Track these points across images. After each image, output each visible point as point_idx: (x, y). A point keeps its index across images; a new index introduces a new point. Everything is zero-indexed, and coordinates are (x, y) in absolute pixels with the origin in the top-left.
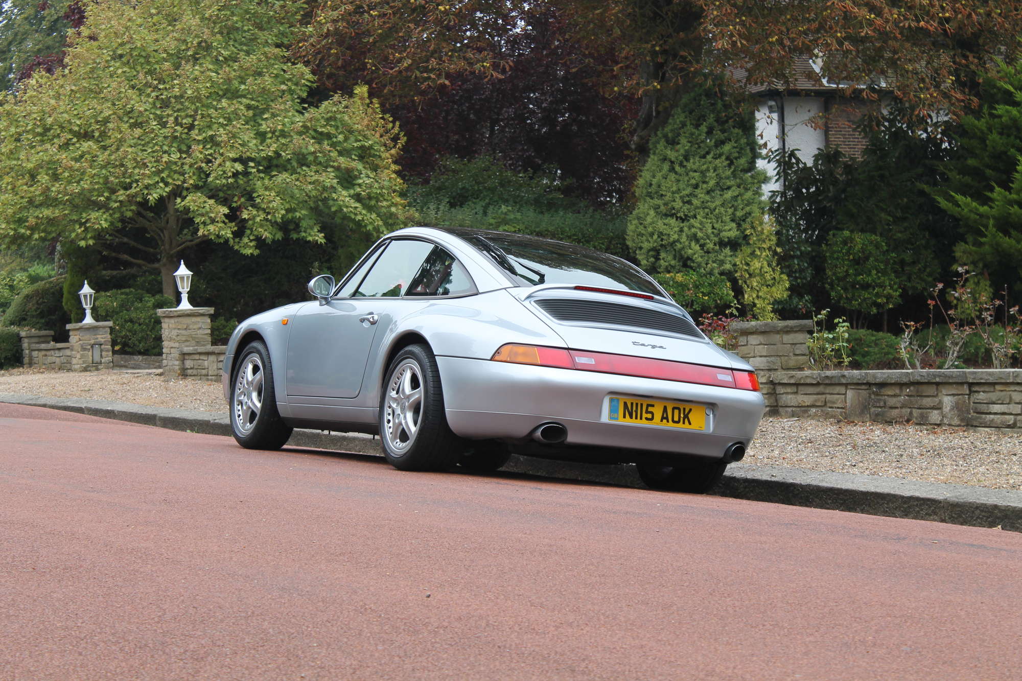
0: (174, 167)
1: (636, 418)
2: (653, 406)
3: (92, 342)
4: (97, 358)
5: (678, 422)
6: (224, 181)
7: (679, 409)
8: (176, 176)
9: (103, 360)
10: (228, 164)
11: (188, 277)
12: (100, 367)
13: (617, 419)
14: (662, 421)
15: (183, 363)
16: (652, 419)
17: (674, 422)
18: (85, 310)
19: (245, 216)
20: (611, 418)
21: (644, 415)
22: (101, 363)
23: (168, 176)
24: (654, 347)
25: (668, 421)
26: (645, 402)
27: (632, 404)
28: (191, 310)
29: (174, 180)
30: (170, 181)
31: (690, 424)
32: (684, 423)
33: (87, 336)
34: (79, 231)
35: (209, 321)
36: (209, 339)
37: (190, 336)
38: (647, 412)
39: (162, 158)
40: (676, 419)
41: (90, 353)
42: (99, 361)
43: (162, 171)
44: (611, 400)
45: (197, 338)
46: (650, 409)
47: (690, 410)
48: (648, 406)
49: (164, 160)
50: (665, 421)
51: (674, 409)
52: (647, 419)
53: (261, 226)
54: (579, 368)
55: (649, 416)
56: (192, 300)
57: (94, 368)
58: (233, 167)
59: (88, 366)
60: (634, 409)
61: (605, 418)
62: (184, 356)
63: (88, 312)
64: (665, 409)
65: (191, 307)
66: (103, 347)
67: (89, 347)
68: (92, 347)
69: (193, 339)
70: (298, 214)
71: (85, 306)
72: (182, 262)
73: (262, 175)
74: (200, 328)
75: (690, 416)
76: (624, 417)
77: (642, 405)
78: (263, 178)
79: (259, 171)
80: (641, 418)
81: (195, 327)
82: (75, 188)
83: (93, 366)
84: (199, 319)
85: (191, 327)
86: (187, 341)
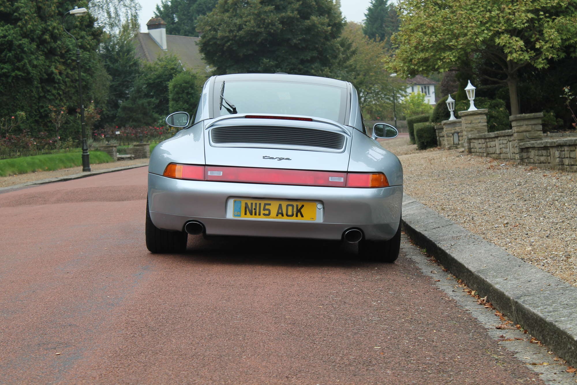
0: (494, 20)
1: (255, 214)
2: (270, 204)
3: (453, 131)
4: (456, 141)
5: (292, 215)
6: (522, 26)
7: (293, 206)
8: (495, 25)
9: (460, 143)
10: (523, 15)
11: (473, 91)
12: (458, 147)
13: (240, 216)
14: (277, 215)
15: (470, 145)
16: (269, 214)
17: (287, 215)
18: (450, 112)
19: (538, 46)
20: (234, 216)
21: (262, 212)
22: (459, 144)
23: (491, 25)
24: (280, 159)
25: (283, 215)
26: (263, 203)
27: (252, 204)
28: (476, 111)
29: (494, 28)
30: (492, 28)
31: (302, 216)
32: (297, 216)
33: (449, 128)
34: (440, 64)
35: (485, 117)
36: (486, 128)
37: (473, 127)
38: (264, 209)
39: (486, 15)
40: (290, 213)
41: (452, 138)
42: (458, 143)
43: (486, 23)
44: (235, 202)
45: (479, 128)
46: (267, 207)
47: (303, 206)
48: (265, 205)
49: (487, 16)
50: (280, 215)
51: (288, 206)
52: (264, 214)
53: (548, 51)
54: (209, 179)
55: (267, 212)
56: (475, 105)
57: (455, 148)
58: (526, 16)
59: (451, 147)
60: (254, 207)
61: (230, 215)
62: (470, 140)
63: (452, 113)
64: (280, 206)
65: (476, 109)
66: (459, 134)
67: (451, 135)
68: (453, 135)
69: (476, 129)
70: (572, 41)
71: (449, 110)
72: (469, 81)
73: (548, 19)
74: (480, 122)
75: (302, 210)
76: (246, 214)
77: (260, 204)
78: (548, 21)
79: (546, 17)
80: (259, 215)
81: (477, 121)
82: (434, 39)
83: (454, 146)
84: (479, 117)
85: (474, 122)
86: (472, 131)
